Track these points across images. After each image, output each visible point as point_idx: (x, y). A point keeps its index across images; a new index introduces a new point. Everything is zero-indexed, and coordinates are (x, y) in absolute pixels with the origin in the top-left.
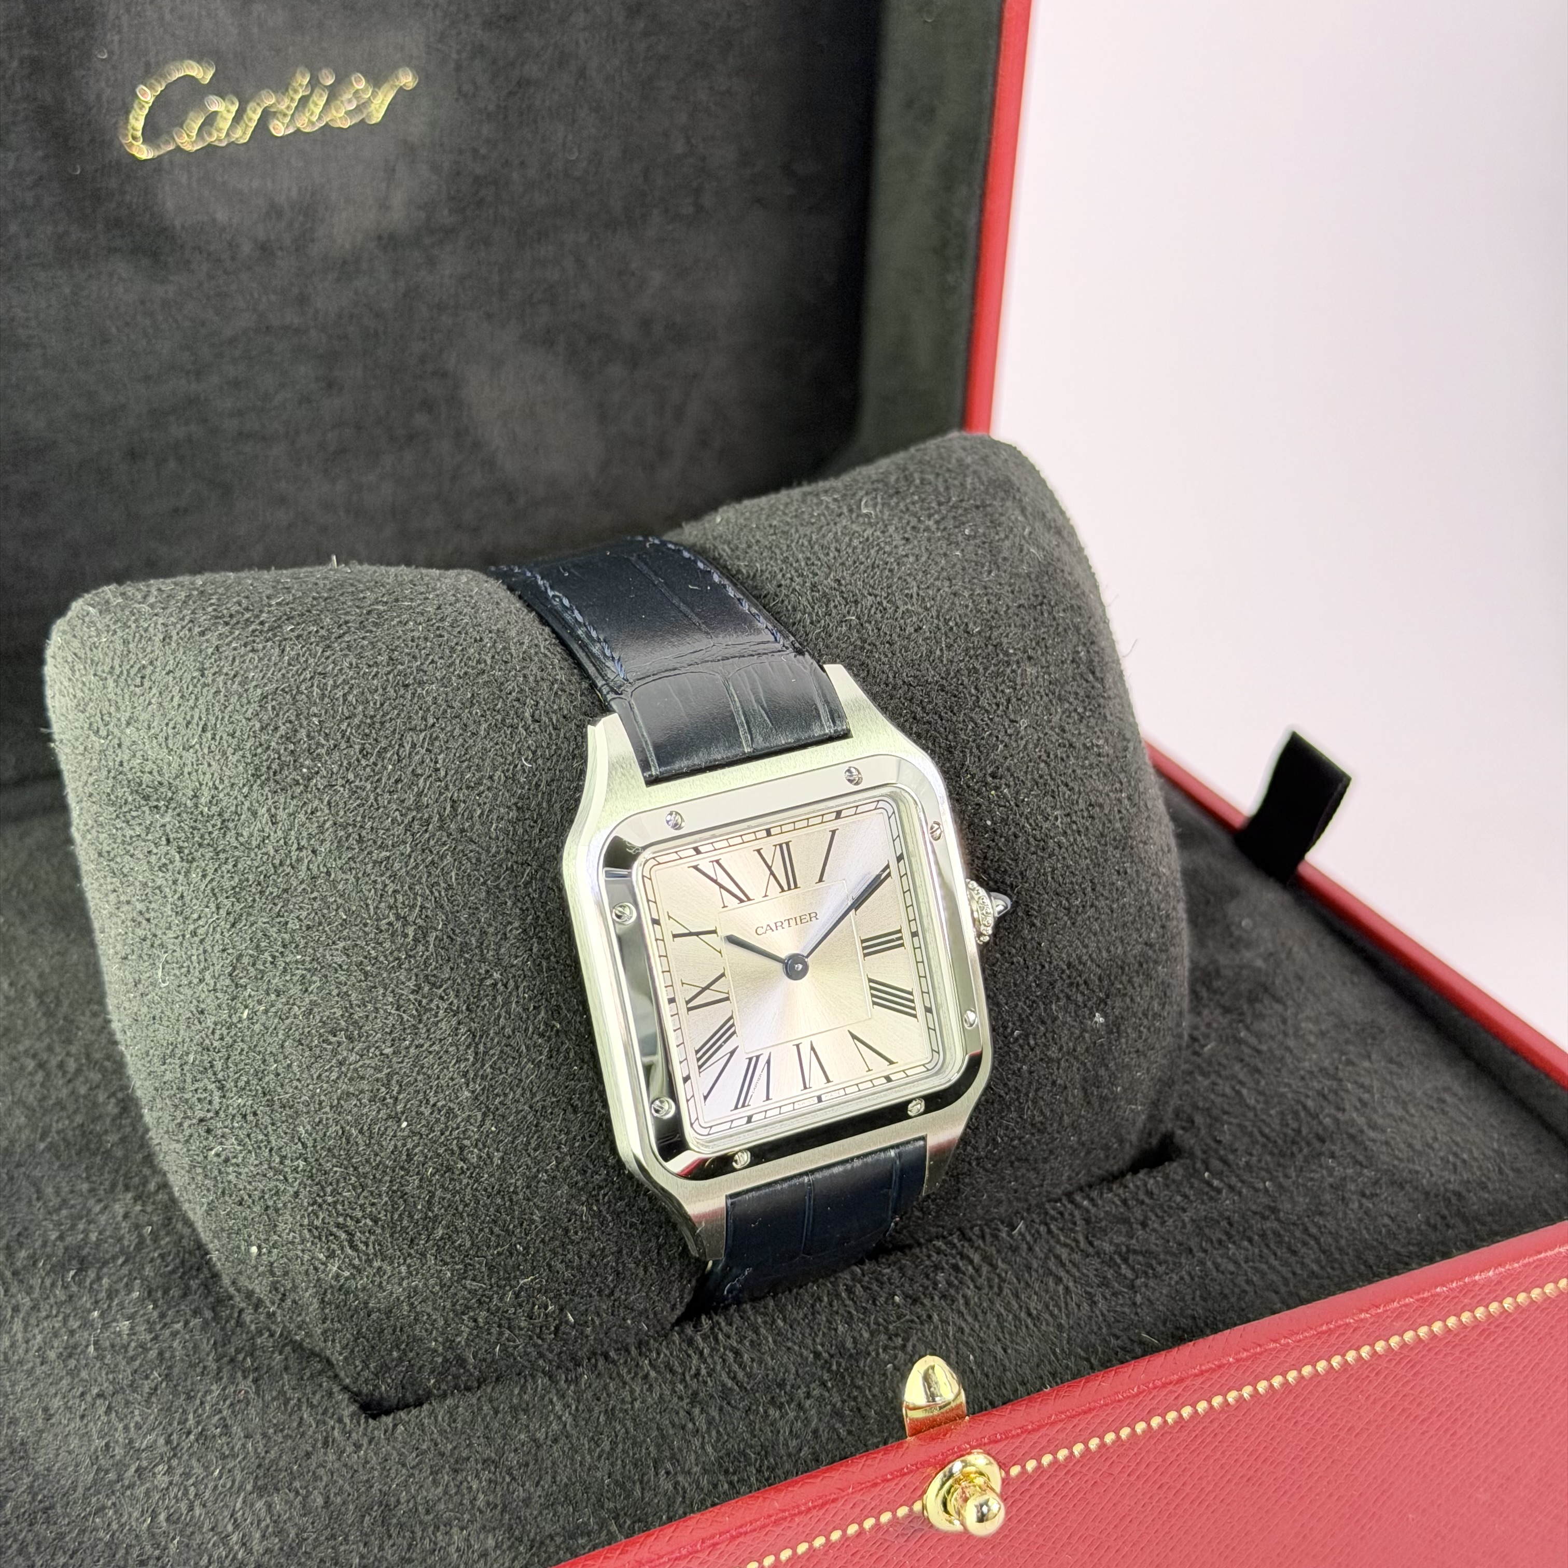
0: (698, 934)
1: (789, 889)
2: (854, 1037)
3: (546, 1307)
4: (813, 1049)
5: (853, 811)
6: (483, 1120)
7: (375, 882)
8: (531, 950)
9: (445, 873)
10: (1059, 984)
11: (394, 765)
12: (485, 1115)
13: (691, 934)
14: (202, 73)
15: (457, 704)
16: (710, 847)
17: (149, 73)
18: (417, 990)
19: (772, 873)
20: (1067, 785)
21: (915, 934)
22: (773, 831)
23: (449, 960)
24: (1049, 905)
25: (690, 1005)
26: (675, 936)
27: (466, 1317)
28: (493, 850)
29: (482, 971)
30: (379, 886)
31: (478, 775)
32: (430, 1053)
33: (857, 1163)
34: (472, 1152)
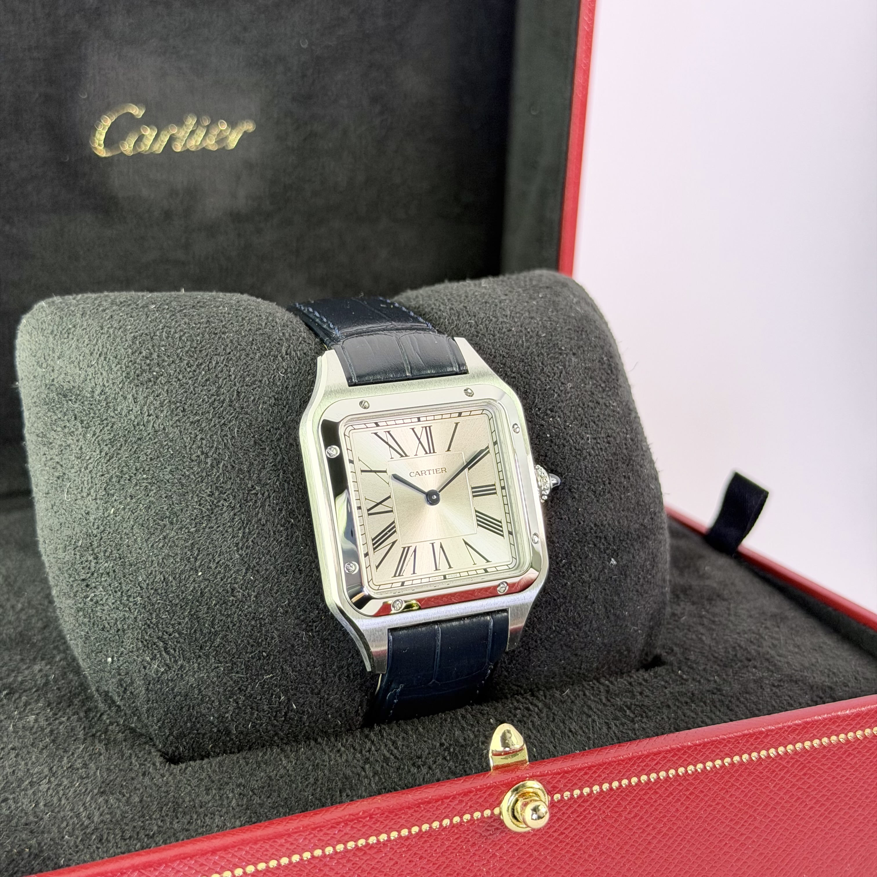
0: (375, 472)
1: (430, 453)
2: (466, 543)
3: (280, 698)
4: (441, 547)
5: (468, 413)
6: (246, 573)
7: (191, 433)
8: (279, 476)
9: (231, 430)
10: (589, 535)
11: (206, 372)
12: (247, 569)
13: (371, 471)
14: (137, 112)
15: (244, 344)
16: (385, 424)
17: (107, 109)
18: (211, 495)
19: (420, 442)
20: (594, 423)
21: (503, 488)
22: (421, 419)
23: (230, 479)
24: (583, 487)
25: (370, 512)
26: (362, 471)
27: (231, 700)
28: (259, 420)
29: (250, 486)
30: (192, 436)
31: (253, 379)
32: (217, 531)
33: (467, 621)
34: (239, 592)
